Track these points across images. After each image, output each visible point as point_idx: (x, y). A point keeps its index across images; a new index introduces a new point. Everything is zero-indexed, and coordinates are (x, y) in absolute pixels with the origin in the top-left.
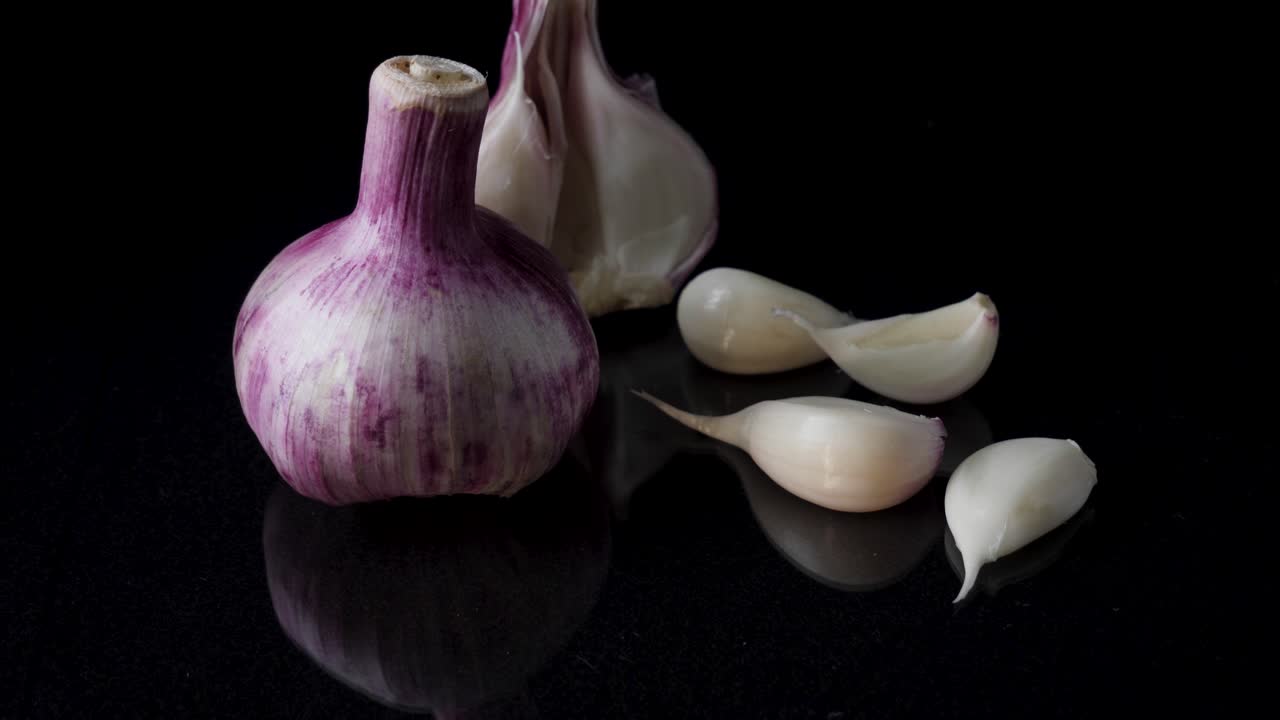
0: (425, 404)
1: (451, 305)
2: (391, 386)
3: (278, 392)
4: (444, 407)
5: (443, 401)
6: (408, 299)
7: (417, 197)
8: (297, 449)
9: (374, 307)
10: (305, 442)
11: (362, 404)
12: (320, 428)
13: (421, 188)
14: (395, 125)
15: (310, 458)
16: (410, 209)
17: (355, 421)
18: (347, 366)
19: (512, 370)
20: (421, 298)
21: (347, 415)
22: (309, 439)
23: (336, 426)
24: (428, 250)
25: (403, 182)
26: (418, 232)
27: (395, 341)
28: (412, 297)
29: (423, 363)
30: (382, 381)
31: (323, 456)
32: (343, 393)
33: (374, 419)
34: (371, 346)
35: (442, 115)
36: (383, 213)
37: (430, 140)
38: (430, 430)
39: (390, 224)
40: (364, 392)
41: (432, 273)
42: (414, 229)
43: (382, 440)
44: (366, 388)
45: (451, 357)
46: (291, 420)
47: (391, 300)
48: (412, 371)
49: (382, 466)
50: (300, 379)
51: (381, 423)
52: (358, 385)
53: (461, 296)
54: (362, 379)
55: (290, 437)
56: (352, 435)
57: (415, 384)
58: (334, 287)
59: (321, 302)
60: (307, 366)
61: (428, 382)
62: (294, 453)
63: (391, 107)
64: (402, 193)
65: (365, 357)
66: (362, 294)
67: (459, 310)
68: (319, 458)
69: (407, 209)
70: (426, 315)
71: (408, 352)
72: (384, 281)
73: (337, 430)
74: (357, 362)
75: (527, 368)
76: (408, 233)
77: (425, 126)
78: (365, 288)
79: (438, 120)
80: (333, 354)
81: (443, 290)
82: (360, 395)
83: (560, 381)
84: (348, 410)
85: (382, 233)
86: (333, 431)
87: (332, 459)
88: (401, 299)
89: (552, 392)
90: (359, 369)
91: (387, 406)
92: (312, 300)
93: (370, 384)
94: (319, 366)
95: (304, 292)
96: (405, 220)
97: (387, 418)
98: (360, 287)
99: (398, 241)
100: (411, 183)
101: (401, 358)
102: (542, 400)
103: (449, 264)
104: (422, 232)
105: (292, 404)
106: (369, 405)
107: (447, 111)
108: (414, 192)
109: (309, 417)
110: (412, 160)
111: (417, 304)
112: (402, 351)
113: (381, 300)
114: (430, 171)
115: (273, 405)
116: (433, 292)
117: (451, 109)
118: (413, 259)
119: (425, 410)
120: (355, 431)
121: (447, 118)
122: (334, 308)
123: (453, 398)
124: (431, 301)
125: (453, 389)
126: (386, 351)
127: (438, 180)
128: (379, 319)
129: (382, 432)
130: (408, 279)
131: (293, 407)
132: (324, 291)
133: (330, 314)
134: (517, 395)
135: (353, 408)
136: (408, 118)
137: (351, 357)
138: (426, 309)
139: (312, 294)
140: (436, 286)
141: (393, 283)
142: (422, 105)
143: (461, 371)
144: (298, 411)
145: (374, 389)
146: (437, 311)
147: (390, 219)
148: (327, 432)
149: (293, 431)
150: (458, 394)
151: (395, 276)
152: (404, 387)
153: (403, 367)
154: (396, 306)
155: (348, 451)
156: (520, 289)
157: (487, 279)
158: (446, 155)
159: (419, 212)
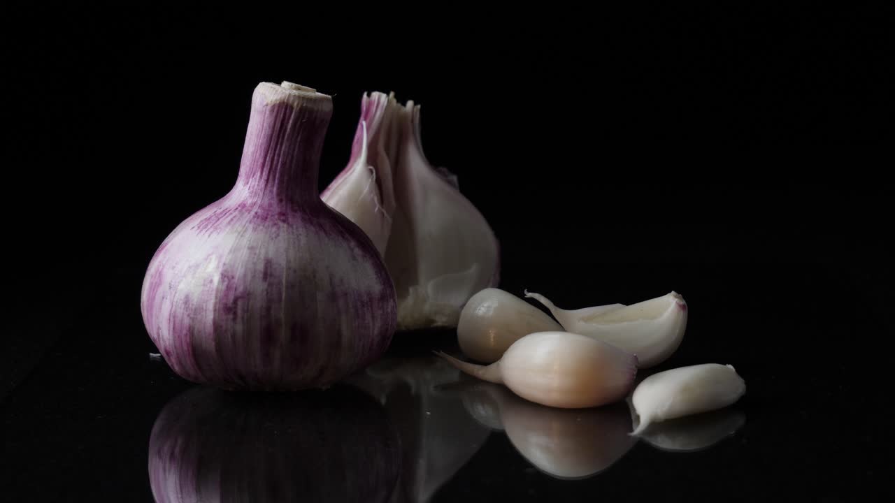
0: (267, 290)
1: (293, 233)
2: (245, 275)
3: (168, 287)
4: (280, 294)
5: (280, 289)
6: (264, 226)
7: (277, 166)
8: (177, 325)
9: (240, 229)
10: (182, 320)
11: (224, 287)
12: (194, 307)
13: (280, 160)
14: (266, 116)
15: (184, 332)
16: (272, 173)
17: (218, 300)
18: (216, 263)
19: (331, 279)
20: (272, 226)
21: (213, 297)
22: (185, 316)
23: (204, 305)
24: (281, 201)
25: (269, 155)
26: (275, 189)
27: (251, 248)
28: (266, 225)
29: (268, 263)
30: (239, 273)
31: (194, 328)
32: (211, 281)
33: (231, 298)
34: (234, 250)
35: (298, 108)
36: (253, 176)
37: (289, 126)
38: (268, 309)
39: (257, 183)
40: (226, 279)
41: (281, 214)
42: (273, 186)
43: (235, 313)
44: (228, 277)
45: (288, 262)
46: (174, 304)
47: (251, 226)
48: (261, 267)
49: (234, 335)
50: (185, 276)
51: (235, 301)
52: (222, 274)
53: (300, 229)
54: (226, 271)
55: (173, 316)
56: (215, 310)
57: (261, 275)
58: (214, 221)
59: (204, 231)
60: (190, 267)
61: (271, 275)
62: (174, 328)
63: (265, 103)
64: (267, 163)
65: (230, 257)
66: (232, 223)
67: (298, 236)
68: (191, 330)
69: (269, 173)
70: (274, 236)
71: (259, 255)
72: (248, 216)
73: (205, 308)
74: (223, 260)
75: (342, 280)
76: (268, 188)
77: (287, 117)
78: (235, 220)
79: (296, 112)
80: (207, 258)
81: (288, 224)
82: (223, 281)
83: (365, 298)
84: (214, 292)
85: (251, 189)
86: (202, 308)
87: (200, 332)
88: (259, 225)
89: (359, 303)
90: (224, 264)
91: (241, 289)
92: (199, 231)
93: (230, 274)
94: (197, 266)
95: (193, 228)
96: (267, 181)
97: (240, 297)
98: (232, 220)
99: (261, 194)
100: (274, 156)
101: (254, 258)
102: (351, 306)
103: (296, 211)
104: (278, 189)
105: (176, 293)
106: (228, 288)
107: (302, 106)
108: (275, 162)
109: (187, 300)
110: (276, 140)
111: (270, 229)
112: (255, 254)
113: (245, 226)
114: (287, 150)
115: (163, 298)
116: (281, 224)
117: (304, 105)
118: (270, 205)
119: (267, 293)
120: (217, 308)
121: (302, 111)
122: (212, 233)
123: (287, 287)
124: (279, 228)
125: (287, 281)
126: (244, 254)
127: (292, 157)
128: (242, 236)
129: (236, 308)
130: (265, 216)
131: (177, 295)
132: (207, 225)
133: (209, 236)
134: (333, 297)
135: (217, 291)
136: (276, 110)
137: (220, 257)
138: (275, 232)
139: (199, 227)
140: (284, 221)
141: (254, 217)
142: (286, 101)
143: (295, 271)
144: (180, 297)
145: (233, 278)
146: (282, 234)
147: (257, 180)
148: (198, 310)
149: (175, 312)
150: (291, 286)
151: (256, 213)
152: (254, 277)
153: (255, 264)
154: (255, 230)
155: (211, 323)
156: (343, 237)
157: (321, 226)
158: (299, 139)
159: (277, 175)
